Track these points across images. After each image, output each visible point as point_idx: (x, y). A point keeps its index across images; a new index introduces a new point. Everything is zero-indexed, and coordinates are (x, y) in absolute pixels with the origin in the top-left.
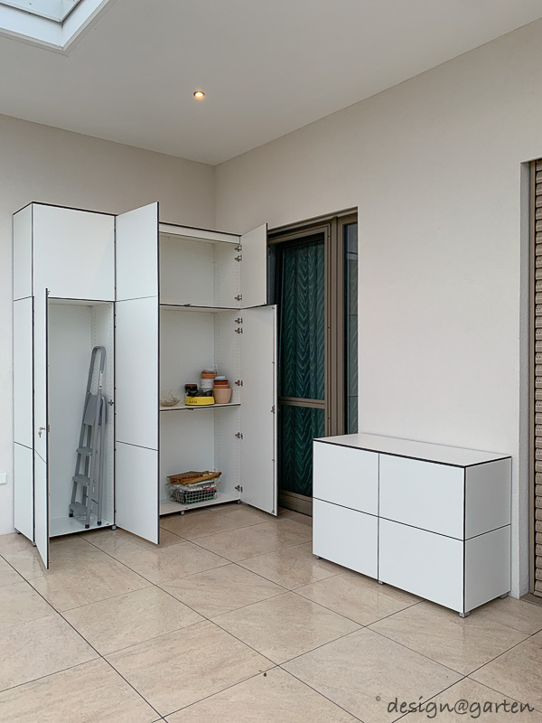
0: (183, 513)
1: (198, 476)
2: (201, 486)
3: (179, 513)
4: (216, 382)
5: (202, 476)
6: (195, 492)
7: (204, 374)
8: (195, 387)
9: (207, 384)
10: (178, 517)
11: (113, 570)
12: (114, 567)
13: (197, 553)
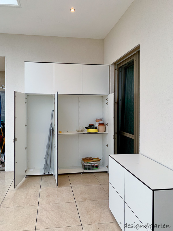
0: (82, 173)
1: (91, 160)
2: (91, 164)
3: (80, 173)
4: (99, 124)
5: (93, 160)
6: (88, 166)
7: (97, 120)
8: (93, 125)
9: (97, 124)
10: (80, 175)
11: (34, 193)
12: (36, 192)
13: (68, 194)
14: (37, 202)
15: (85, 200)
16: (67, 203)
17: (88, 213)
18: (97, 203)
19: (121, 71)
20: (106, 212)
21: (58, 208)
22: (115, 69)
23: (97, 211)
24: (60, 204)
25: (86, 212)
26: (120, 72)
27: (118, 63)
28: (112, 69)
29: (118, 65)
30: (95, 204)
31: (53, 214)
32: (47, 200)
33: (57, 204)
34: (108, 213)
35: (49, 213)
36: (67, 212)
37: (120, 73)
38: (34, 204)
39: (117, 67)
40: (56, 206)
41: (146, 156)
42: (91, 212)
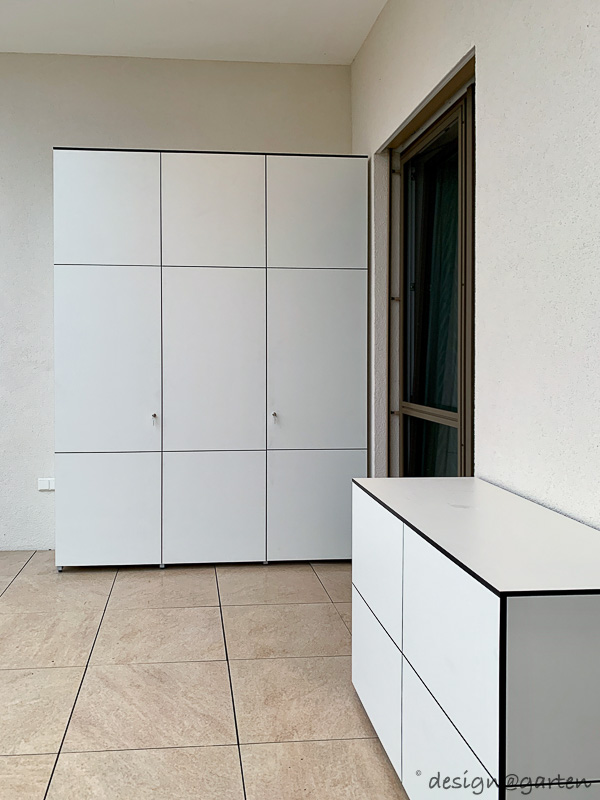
11: (81, 626)
12: (87, 622)
13: (203, 630)
14: (86, 655)
15: (264, 653)
16: (194, 664)
17: (271, 699)
18: (309, 667)
19: (415, 177)
20: (337, 701)
21: (160, 677)
22: (392, 171)
23: (304, 694)
24: (169, 666)
25: (263, 699)
26: (410, 180)
27: (401, 150)
28: (381, 171)
29: (402, 154)
30: (301, 670)
31: (135, 701)
32: (124, 649)
33: (157, 666)
34: (349, 703)
35: (124, 695)
36: (190, 695)
37: (412, 184)
38: (72, 663)
39: (397, 164)
40: (151, 672)
41: (498, 483)
42: (284, 698)
